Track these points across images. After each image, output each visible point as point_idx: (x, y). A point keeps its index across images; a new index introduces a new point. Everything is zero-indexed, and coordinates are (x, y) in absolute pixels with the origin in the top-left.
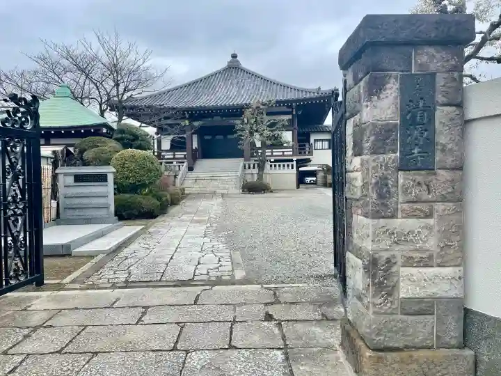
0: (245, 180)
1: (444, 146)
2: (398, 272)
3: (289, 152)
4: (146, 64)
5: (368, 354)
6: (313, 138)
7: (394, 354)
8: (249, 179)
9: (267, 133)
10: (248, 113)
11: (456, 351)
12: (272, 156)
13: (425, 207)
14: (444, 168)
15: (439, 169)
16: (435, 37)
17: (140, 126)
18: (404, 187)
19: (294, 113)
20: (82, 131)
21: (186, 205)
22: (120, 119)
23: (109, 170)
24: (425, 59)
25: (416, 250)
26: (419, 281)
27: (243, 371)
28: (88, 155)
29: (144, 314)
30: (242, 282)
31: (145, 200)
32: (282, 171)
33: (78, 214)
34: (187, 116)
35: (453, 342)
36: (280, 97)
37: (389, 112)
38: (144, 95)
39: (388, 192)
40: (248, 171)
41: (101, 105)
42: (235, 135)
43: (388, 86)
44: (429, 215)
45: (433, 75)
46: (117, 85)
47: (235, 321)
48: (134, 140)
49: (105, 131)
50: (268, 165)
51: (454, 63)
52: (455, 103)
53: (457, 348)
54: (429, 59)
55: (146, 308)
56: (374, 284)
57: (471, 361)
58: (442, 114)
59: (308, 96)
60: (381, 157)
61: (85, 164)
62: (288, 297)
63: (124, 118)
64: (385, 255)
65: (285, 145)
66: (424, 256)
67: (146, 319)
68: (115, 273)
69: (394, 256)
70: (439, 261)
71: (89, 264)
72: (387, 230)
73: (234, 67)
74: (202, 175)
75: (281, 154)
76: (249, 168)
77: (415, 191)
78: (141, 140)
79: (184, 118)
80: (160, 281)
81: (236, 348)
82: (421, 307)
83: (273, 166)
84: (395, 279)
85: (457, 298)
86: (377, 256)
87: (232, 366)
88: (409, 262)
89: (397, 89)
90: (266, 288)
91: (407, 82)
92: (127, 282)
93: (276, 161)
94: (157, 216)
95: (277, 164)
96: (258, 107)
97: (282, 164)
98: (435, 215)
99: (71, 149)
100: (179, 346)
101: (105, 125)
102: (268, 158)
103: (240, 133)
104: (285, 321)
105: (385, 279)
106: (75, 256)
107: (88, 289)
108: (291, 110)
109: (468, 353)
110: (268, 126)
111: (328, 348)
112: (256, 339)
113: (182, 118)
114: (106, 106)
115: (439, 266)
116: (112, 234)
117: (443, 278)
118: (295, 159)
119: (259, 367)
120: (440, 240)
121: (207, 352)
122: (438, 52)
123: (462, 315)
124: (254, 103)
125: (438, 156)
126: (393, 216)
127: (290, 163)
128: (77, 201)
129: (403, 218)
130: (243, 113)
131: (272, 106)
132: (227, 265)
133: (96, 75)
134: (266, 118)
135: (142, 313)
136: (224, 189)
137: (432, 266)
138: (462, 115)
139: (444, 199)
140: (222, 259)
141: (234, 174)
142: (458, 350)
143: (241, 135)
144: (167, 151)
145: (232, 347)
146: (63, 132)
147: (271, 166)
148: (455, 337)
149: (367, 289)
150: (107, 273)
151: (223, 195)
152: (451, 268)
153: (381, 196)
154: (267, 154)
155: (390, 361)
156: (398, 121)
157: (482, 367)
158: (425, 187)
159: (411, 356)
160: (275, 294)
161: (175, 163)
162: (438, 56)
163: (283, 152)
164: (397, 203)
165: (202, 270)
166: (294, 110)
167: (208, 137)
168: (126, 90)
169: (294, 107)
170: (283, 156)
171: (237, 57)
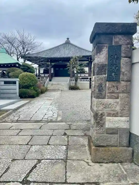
0: (70, 85)
1: (124, 72)
2: (105, 118)
3: (87, 75)
4: (35, 41)
5: (93, 148)
7: (103, 148)
8: (72, 85)
9: (79, 68)
10: (72, 60)
11: (126, 148)
12: (81, 76)
13: (116, 95)
14: (123, 81)
15: (121, 81)
16: (121, 31)
17: (32, 64)
18: (109, 87)
20: (9, 65)
21: (47, 94)
22: (25, 61)
23: (17, 80)
24: (117, 40)
25: (112, 110)
26: (112, 122)
27: (50, 153)
28: (10, 74)
29: (20, 132)
30: (59, 122)
31: (31, 91)
32: (84, 82)
33: (5, 95)
34: (49, 61)
35: (125, 145)
36: (84, 55)
37: (104, 59)
38: (34, 52)
39: (102, 89)
40: (71, 82)
41: (17, 56)
42: (67, 69)
43: (103, 50)
44: (117, 98)
45: (121, 46)
46: (24, 48)
47: (52, 135)
48: (28, 69)
49: (17, 65)
50: (79, 80)
51: (128, 41)
52: (128, 56)
53: (127, 147)
54: (119, 40)
55: (21, 130)
56: (96, 123)
57: (131, 152)
58: (123, 61)
60: (100, 76)
61: (9, 77)
62: (74, 127)
63: (26, 61)
64: (101, 112)
65: (85, 72)
66: (115, 113)
67: (20, 134)
68: (14, 117)
69: (104, 113)
70: (120, 115)
71: (6, 114)
72: (102, 103)
73: (68, 43)
74: (54, 83)
75: (84, 76)
76: (72, 81)
77: (112, 89)
78: (31, 69)
79: (48, 61)
80: (30, 120)
81: (49, 145)
82: (113, 131)
83: (81, 80)
84: (104, 121)
85: (127, 128)
86: (97, 112)
87: (46, 151)
88: (109, 115)
89: (107, 51)
90: (67, 124)
91: (111, 48)
92: (17, 120)
93: (82, 78)
94: (35, 97)
95: (83, 79)
96: (75, 58)
97: (84, 79)
98: (120, 98)
99: (5, 72)
100: (29, 144)
101: (18, 63)
102: (79, 77)
103: (68, 68)
104: (70, 136)
105: (100, 121)
106: (1, 111)
107: (3, 122)
108: (88, 59)
109: (130, 149)
110: (79, 65)
111: (83, 146)
112: (58, 142)
114: (19, 56)
115: (120, 117)
116: (17, 103)
117: (122, 121)
118: (89, 78)
119: (56, 151)
120: (121, 107)
121: (38, 146)
122: (122, 37)
123: (128, 135)
124: (74, 56)
125: (121, 76)
126: (104, 98)
127: (87, 79)
128: (5, 91)
129: (107, 99)
130: (70, 60)
131: (81, 58)
132: (56, 115)
133: (16, 45)
134: (78, 62)
135: (20, 131)
136: (62, 88)
137: (118, 117)
138: (131, 61)
139: (123, 92)
140: (54, 113)
141: (66, 83)
142: (127, 148)
143: (69, 68)
144: (42, 74)
145: (48, 144)
146: (2, 65)
147: (80, 80)
148: (126, 143)
149: (94, 124)
150: (11, 117)
151: (62, 90)
152: (125, 118)
153: (99, 91)
154: (78, 76)
155: (101, 151)
156: (107, 63)
157: (135, 154)
158: (116, 88)
159: (109, 149)
160: (70, 126)
161: (45, 78)
162: (122, 39)
163: (85, 75)
164: (105, 93)
165: (46, 117)
166: (89, 60)
167: (57, 69)
168: (27, 51)
169: (90, 58)
170: (85, 76)
171: (69, 39)
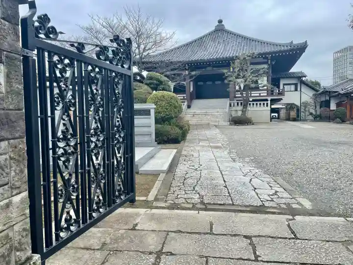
0: (231, 115)
3: (264, 94)
4: (160, 30)
6: (282, 82)
8: (234, 114)
9: (251, 78)
12: (251, 97)
19: (269, 63)
23: (152, 107)
31: (172, 130)
32: (258, 108)
34: (187, 67)
36: (259, 51)
40: (234, 109)
49: (139, 78)
59: (283, 48)
63: (143, 70)
65: (261, 88)
73: (220, 29)
74: (198, 112)
75: (258, 95)
76: (234, 106)
79: (185, 69)
80: (233, 204)
83: (252, 104)
93: (254, 101)
95: (255, 103)
97: (259, 103)
103: (229, 79)
106: (141, 174)
108: (266, 60)
110: (252, 73)
113: (183, 70)
118: (269, 99)
127: (265, 102)
130: (230, 64)
134: (250, 67)
136: (216, 121)
141: (222, 110)
147: (250, 104)
151: (216, 126)
163: (260, 93)
166: (269, 61)
167: (201, 83)
168: (144, 50)
169: (269, 58)
170: (260, 96)
171: (222, 22)
